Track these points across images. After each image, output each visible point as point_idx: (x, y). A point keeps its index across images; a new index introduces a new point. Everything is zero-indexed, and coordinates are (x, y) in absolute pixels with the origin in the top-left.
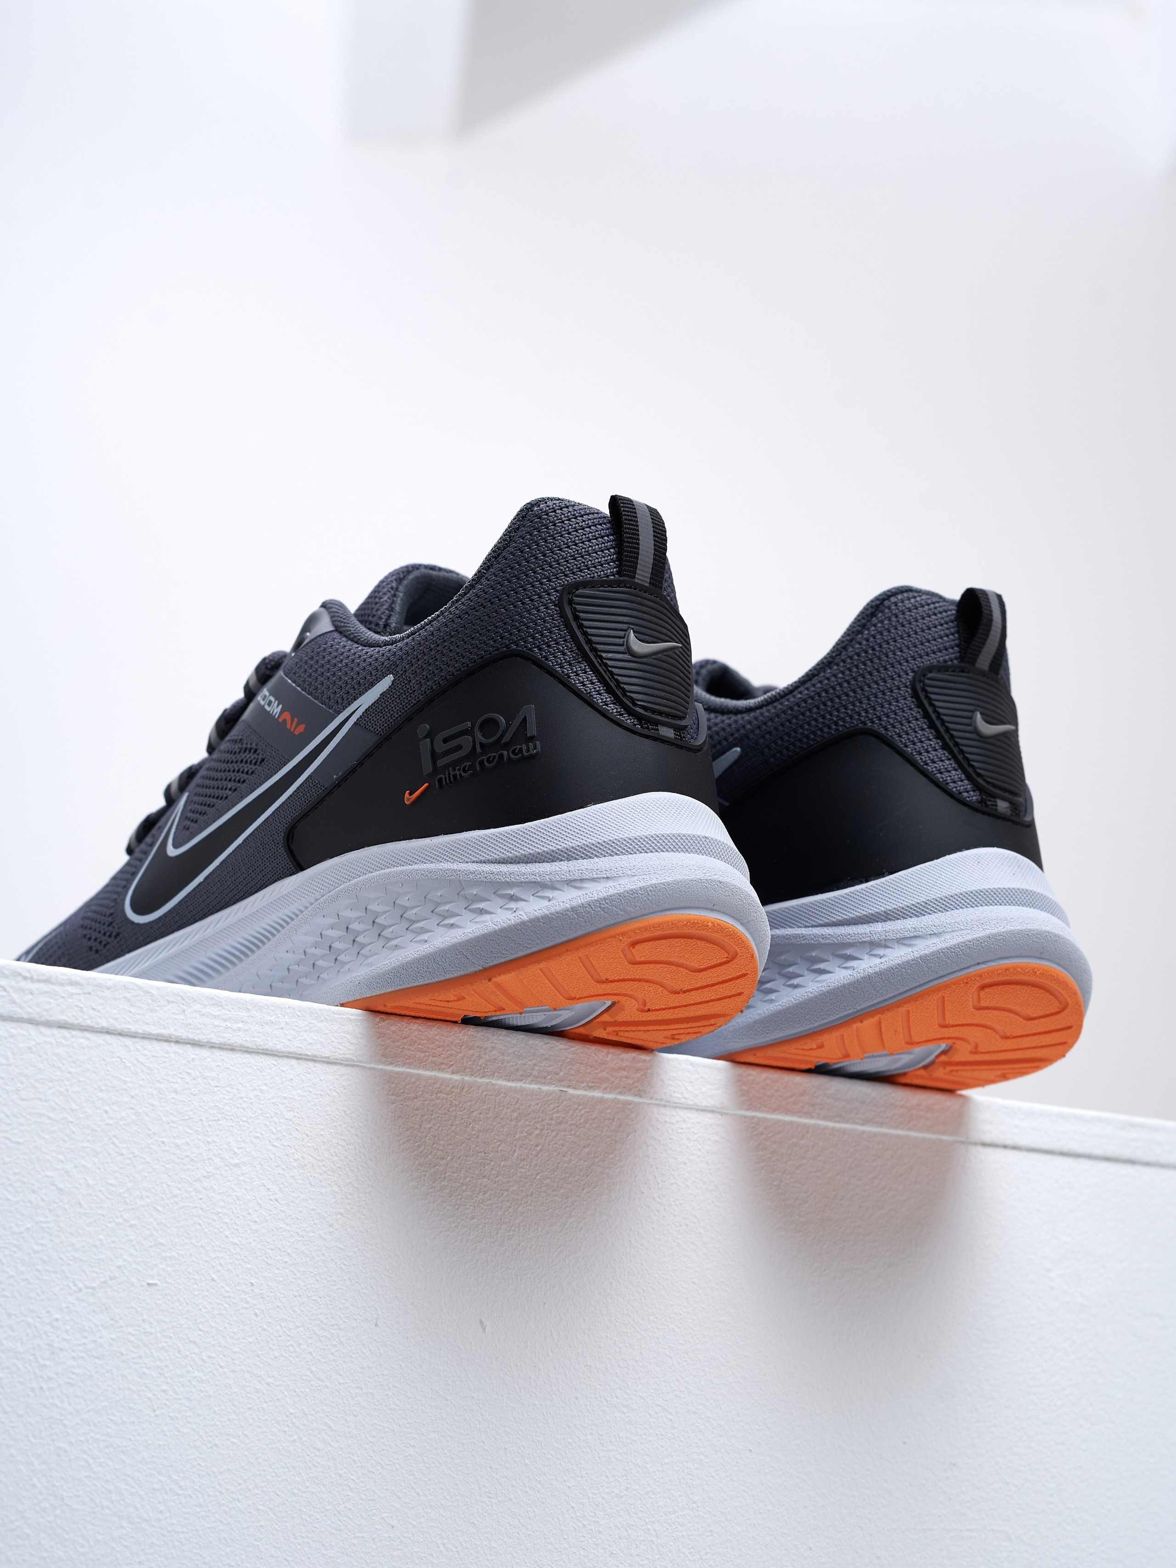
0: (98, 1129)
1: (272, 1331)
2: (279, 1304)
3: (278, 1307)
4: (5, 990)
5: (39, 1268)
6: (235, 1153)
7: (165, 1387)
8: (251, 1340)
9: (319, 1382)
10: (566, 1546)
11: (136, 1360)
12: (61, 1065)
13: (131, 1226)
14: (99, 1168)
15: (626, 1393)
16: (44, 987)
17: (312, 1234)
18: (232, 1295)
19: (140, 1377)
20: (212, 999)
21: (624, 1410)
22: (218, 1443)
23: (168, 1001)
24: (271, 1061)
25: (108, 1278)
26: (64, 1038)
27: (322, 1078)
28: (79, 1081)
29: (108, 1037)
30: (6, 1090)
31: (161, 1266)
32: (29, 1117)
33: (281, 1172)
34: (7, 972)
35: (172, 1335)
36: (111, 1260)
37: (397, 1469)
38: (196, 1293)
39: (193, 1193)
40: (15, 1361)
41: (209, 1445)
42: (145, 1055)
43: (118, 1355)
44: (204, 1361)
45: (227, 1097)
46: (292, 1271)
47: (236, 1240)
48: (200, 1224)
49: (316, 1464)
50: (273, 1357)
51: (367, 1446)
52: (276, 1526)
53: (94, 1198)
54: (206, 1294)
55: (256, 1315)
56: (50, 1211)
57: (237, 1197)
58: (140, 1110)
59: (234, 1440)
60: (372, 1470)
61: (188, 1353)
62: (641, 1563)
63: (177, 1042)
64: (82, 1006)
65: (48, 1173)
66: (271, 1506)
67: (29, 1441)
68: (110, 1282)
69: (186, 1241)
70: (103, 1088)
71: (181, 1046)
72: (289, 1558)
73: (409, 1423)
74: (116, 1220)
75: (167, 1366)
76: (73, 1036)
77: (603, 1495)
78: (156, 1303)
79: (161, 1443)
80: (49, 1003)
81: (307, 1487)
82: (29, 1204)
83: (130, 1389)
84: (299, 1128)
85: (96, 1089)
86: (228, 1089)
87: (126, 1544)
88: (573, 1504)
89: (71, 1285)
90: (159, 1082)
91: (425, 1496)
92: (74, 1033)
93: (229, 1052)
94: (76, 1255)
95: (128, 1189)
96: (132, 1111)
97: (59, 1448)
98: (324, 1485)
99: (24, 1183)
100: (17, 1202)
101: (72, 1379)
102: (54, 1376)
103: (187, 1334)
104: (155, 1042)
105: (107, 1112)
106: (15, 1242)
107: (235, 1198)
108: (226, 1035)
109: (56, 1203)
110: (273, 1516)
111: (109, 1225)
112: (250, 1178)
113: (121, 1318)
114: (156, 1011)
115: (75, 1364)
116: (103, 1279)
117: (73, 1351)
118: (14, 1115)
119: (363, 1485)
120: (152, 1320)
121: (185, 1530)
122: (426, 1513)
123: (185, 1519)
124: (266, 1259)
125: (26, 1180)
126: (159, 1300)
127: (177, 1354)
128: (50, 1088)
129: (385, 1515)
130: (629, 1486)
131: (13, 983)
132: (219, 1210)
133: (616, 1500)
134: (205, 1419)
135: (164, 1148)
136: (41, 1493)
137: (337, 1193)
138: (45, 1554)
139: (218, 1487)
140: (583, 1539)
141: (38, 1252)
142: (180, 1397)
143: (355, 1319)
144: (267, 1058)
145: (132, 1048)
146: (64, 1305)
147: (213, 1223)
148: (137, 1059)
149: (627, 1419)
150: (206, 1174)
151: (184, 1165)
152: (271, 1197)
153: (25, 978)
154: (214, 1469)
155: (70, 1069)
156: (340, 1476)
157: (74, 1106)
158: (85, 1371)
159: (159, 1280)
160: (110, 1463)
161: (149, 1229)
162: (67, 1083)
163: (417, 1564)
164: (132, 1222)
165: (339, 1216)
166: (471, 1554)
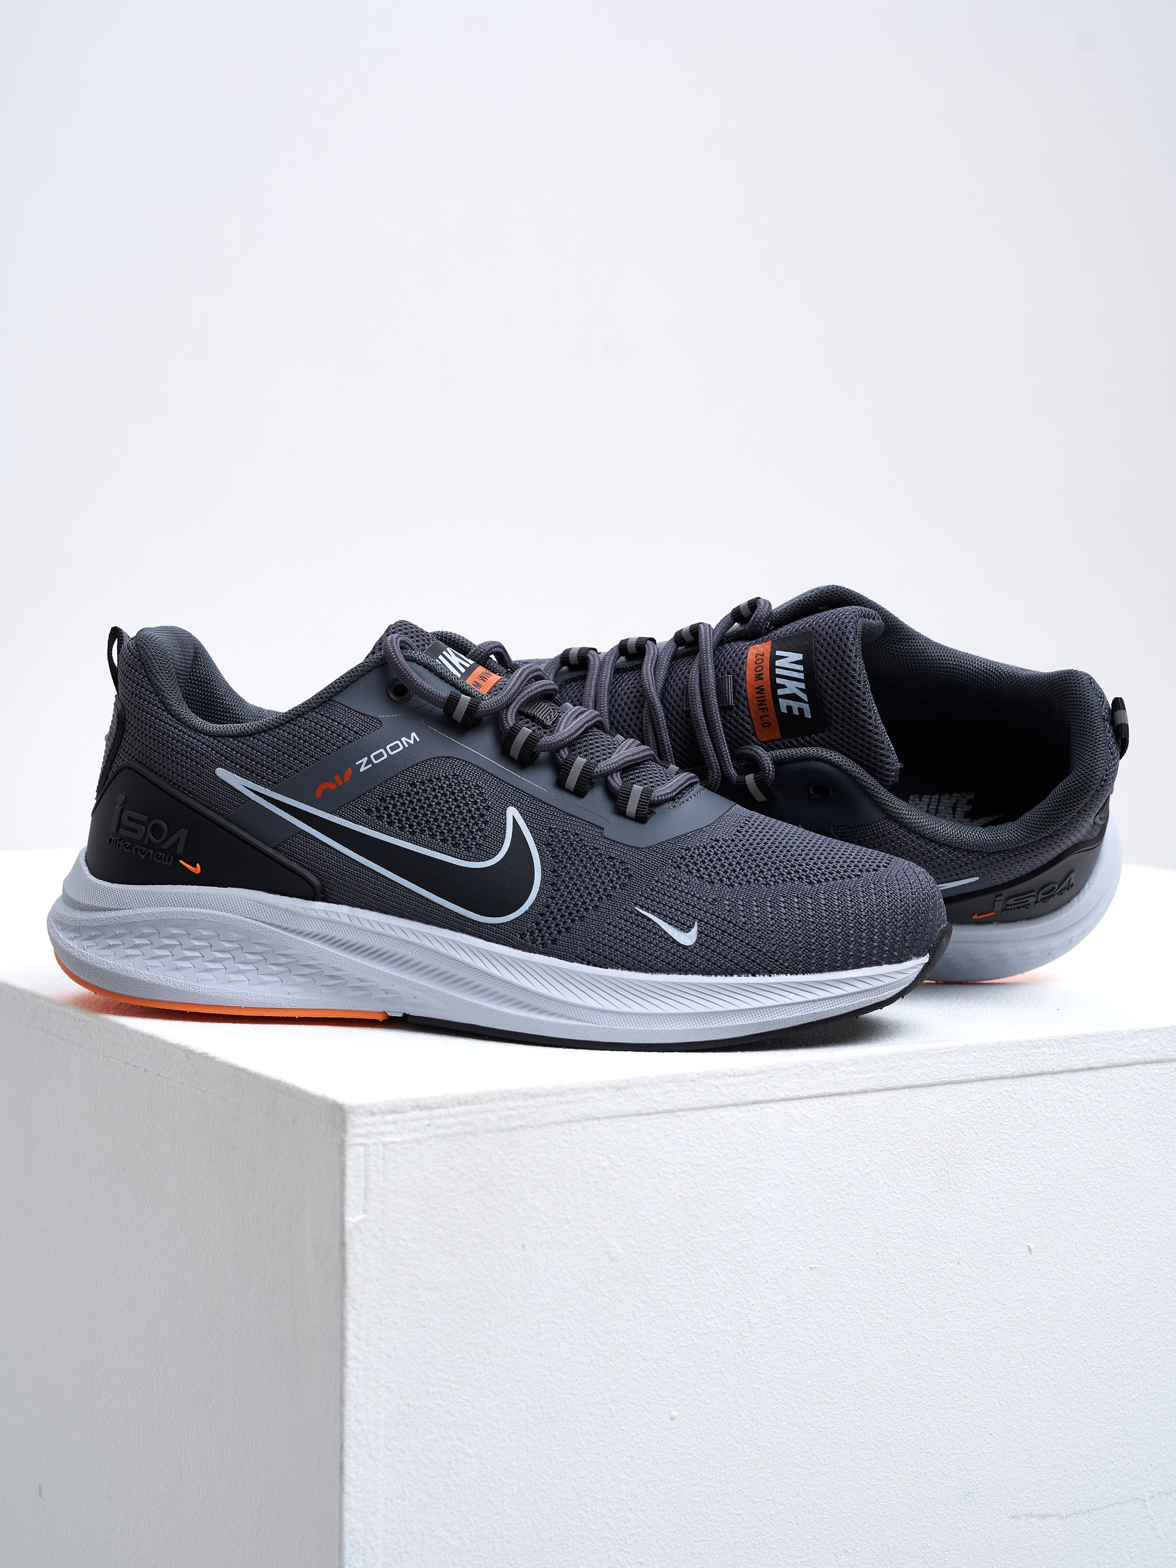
0: (778, 1169)
1: (890, 1282)
2: (895, 1263)
3: (894, 1265)
4: (717, 1087)
5: (741, 1272)
6: (867, 1165)
7: (821, 1335)
8: (876, 1291)
9: (920, 1310)
10: (1080, 1387)
11: (803, 1321)
12: (753, 1130)
13: (799, 1231)
14: (779, 1196)
15: (1125, 1275)
16: (742, 1079)
17: (917, 1210)
18: (865, 1264)
19: (805, 1331)
20: (853, 1060)
21: (1123, 1287)
22: (854, 1364)
23: (824, 1069)
24: (891, 1094)
25: (785, 1270)
26: (756, 1111)
27: (925, 1098)
28: (766, 1139)
29: (784, 1103)
30: (719, 1156)
31: (819, 1254)
32: (733, 1171)
33: (897, 1171)
34: (718, 1075)
35: (826, 1299)
36: (787, 1257)
37: (970, 1358)
38: (841, 1267)
39: (839, 1200)
40: (727, 1337)
41: (849, 1367)
42: (808, 1110)
43: (792, 1319)
44: (846, 1312)
45: (862, 1127)
46: (904, 1239)
47: (867, 1226)
48: (844, 1220)
49: (917, 1365)
50: (890, 1300)
51: (950, 1347)
52: (891, 1412)
53: (776, 1217)
54: (848, 1266)
55: (880, 1273)
56: (748, 1232)
57: (868, 1196)
58: (805, 1150)
59: (865, 1360)
60: (953, 1362)
61: (836, 1309)
62: (1130, 1389)
63: (829, 1095)
64: (767, 1086)
65: (746, 1207)
66: (888, 1399)
67: (737, 1388)
68: (786, 1272)
69: (835, 1233)
70: (781, 1140)
71: (832, 1097)
72: (898, 1431)
73: (978, 1326)
74: (790, 1229)
75: (822, 1320)
76: (761, 1108)
77: (1106, 1348)
78: (815, 1280)
79: (819, 1372)
81: (912, 1382)
82: (735, 1231)
83: (799, 1340)
84: (909, 1138)
85: (776, 1142)
86: (862, 1121)
87: (797, 1442)
88: (1086, 1358)
89: (762, 1279)
90: (817, 1127)
91: (988, 1372)
92: (761, 1105)
93: (864, 1094)
94: (765, 1259)
95: (798, 1206)
96: (800, 1151)
97: (756, 1388)
98: (922, 1378)
99: (731, 1217)
100: (727, 1231)
101: (763, 1342)
102: (752, 1342)
103: (835, 1297)
104: (814, 1099)
105: (783, 1156)
106: (727, 1259)
107: (867, 1196)
108: (861, 1084)
109: (752, 1226)
110: (889, 1405)
111: (786, 1233)
112: (877, 1180)
113: (793, 1295)
114: (816, 1078)
115: (765, 1331)
116: (782, 1271)
117: (763, 1323)
118: (724, 1172)
119: (947, 1373)
120: (813, 1292)
121: (834, 1425)
122: (988, 1383)
123: (833, 1418)
124: (887, 1235)
125: (732, 1215)
126: (818, 1277)
127: (829, 1311)
128: (747, 1148)
129: (962, 1390)
130: (1124, 1338)
132: (857, 1207)
133: (1115, 1350)
134: (846, 1350)
135: (821, 1173)
136: (744, 1420)
137: (934, 1177)
138: (747, 1458)
139: (855, 1393)
140: (1091, 1380)
141: (741, 1262)
142: (831, 1339)
143: (945, 1263)
144: (889, 1092)
145: (799, 1107)
146: (757, 1294)
147: (853, 1217)
148: (803, 1114)
149: (1125, 1293)
150: (848, 1184)
151: (834, 1181)
152: (891, 1190)
153: (730, 1076)
154: (852, 1382)
155: (760, 1132)
156: (933, 1370)
157: (762, 1157)
158: (771, 1335)
159: (817, 1264)
160: (787, 1392)
161: (811, 1231)
162: (758, 1142)
163: (981, 1419)
164: (800, 1228)
165: (935, 1193)
166: (1017, 1405)
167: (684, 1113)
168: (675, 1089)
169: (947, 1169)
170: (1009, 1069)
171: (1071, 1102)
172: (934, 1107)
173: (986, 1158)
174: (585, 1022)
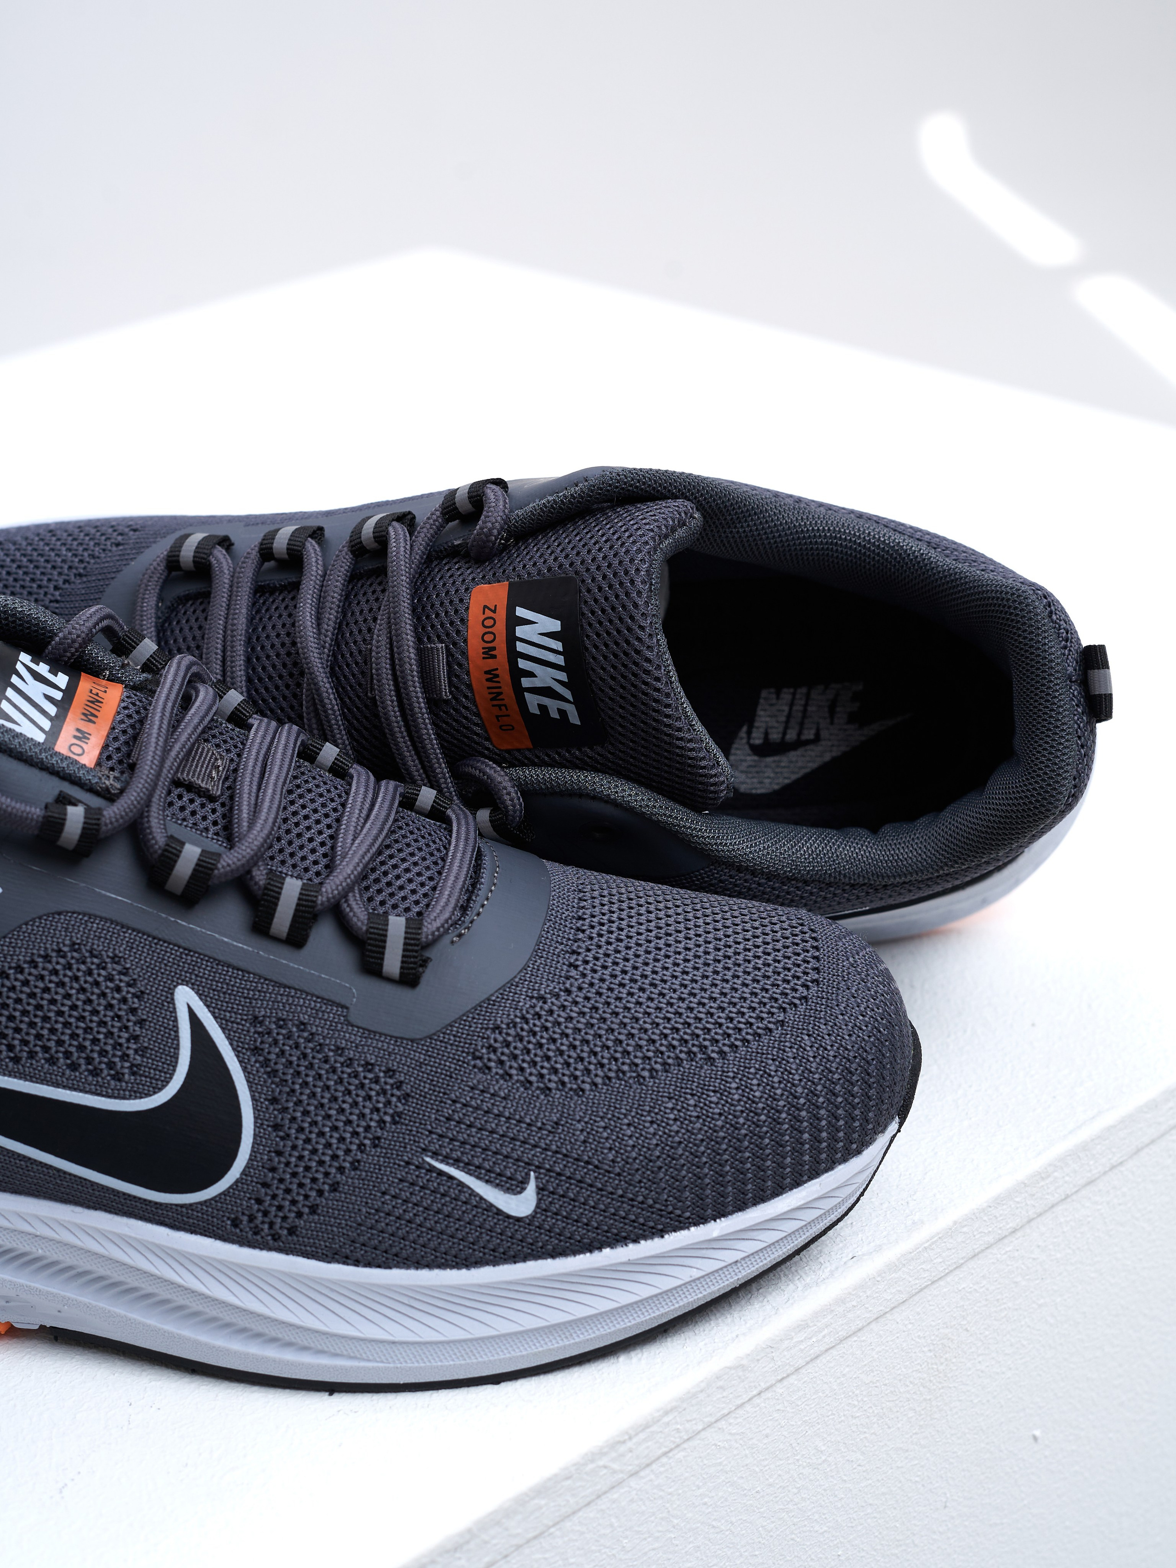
0: (698, 1525)
6: (822, 1451)
12: (661, 1493)
16: (642, 1436)
17: (891, 1471)
23: (758, 1360)
24: (853, 1340)
26: (663, 1465)
28: (679, 1495)
29: (702, 1434)
33: (862, 1436)
34: (605, 1450)
39: (786, 1517)
42: (737, 1424)
45: (813, 1406)
46: (874, 1517)
47: (824, 1529)
48: (793, 1539)
57: (824, 1490)
58: (736, 1479)
64: (678, 1426)
70: (701, 1484)
71: (770, 1389)
76: (670, 1458)
80: (648, 1447)
84: (877, 1384)
85: (694, 1490)
90: (751, 1439)
92: (671, 1454)
96: (728, 1485)
105: (705, 1504)
107: (823, 1492)
128: (653, 1522)
131: (614, 1454)
135: (759, 1497)
137: (912, 1417)
143: (927, 1516)
147: (804, 1529)
148: (730, 1434)
150: (796, 1491)
151: (776, 1497)
153: (624, 1442)
155: (670, 1490)
157: (676, 1521)
162: (668, 1505)
165: (914, 1436)
167: (558, 1527)
168: (543, 1502)
169: (928, 1397)
170: (1011, 1225)
171: (1089, 1222)
172: (910, 1326)
173: (979, 1355)
174: (364, 1360)
